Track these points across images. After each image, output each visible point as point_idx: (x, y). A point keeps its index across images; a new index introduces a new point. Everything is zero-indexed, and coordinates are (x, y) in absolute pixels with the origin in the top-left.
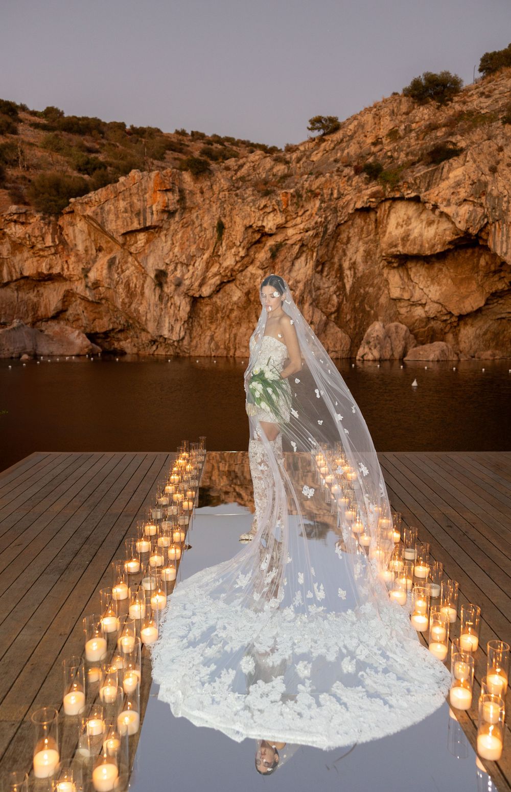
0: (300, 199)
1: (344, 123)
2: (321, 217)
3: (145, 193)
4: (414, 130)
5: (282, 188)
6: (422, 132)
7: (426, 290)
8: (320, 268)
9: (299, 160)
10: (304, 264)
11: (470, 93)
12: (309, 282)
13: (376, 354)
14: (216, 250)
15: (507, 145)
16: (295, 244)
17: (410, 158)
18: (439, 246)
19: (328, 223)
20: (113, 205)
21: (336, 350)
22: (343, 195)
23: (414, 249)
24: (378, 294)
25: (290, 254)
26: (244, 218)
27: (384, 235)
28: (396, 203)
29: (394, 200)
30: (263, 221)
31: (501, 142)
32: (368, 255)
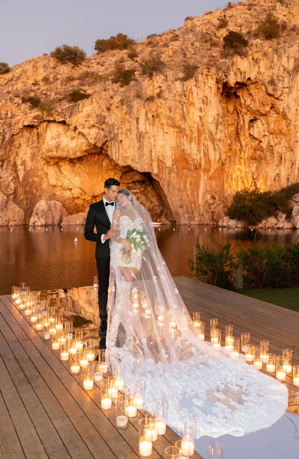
1: (13, 68)
4: (59, 79)
6: (64, 81)
7: (72, 180)
11: (91, 62)
13: (43, 221)
15: (115, 95)
17: (58, 96)
18: (79, 153)
19: (6, 133)
23: (63, 154)
24: (41, 182)
27: (44, 144)
28: (51, 123)
29: (49, 121)
31: (112, 93)
32: (33, 156)
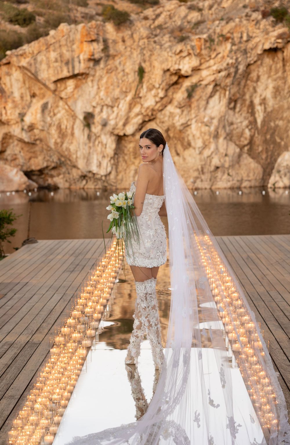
0: (212, 43)
2: (232, 58)
3: (73, 44)
5: (196, 34)
8: (232, 105)
9: (211, 7)
10: (217, 101)
12: (223, 118)
13: (286, 181)
14: (138, 93)
16: (209, 84)
19: (239, 63)
20: (45, 55)
21: (250, 179)
22: (251, 37)
24: (287, 126)
25: (204, 94)
26: (162, 63)
30: (179, 64)
32: (277, 91)
